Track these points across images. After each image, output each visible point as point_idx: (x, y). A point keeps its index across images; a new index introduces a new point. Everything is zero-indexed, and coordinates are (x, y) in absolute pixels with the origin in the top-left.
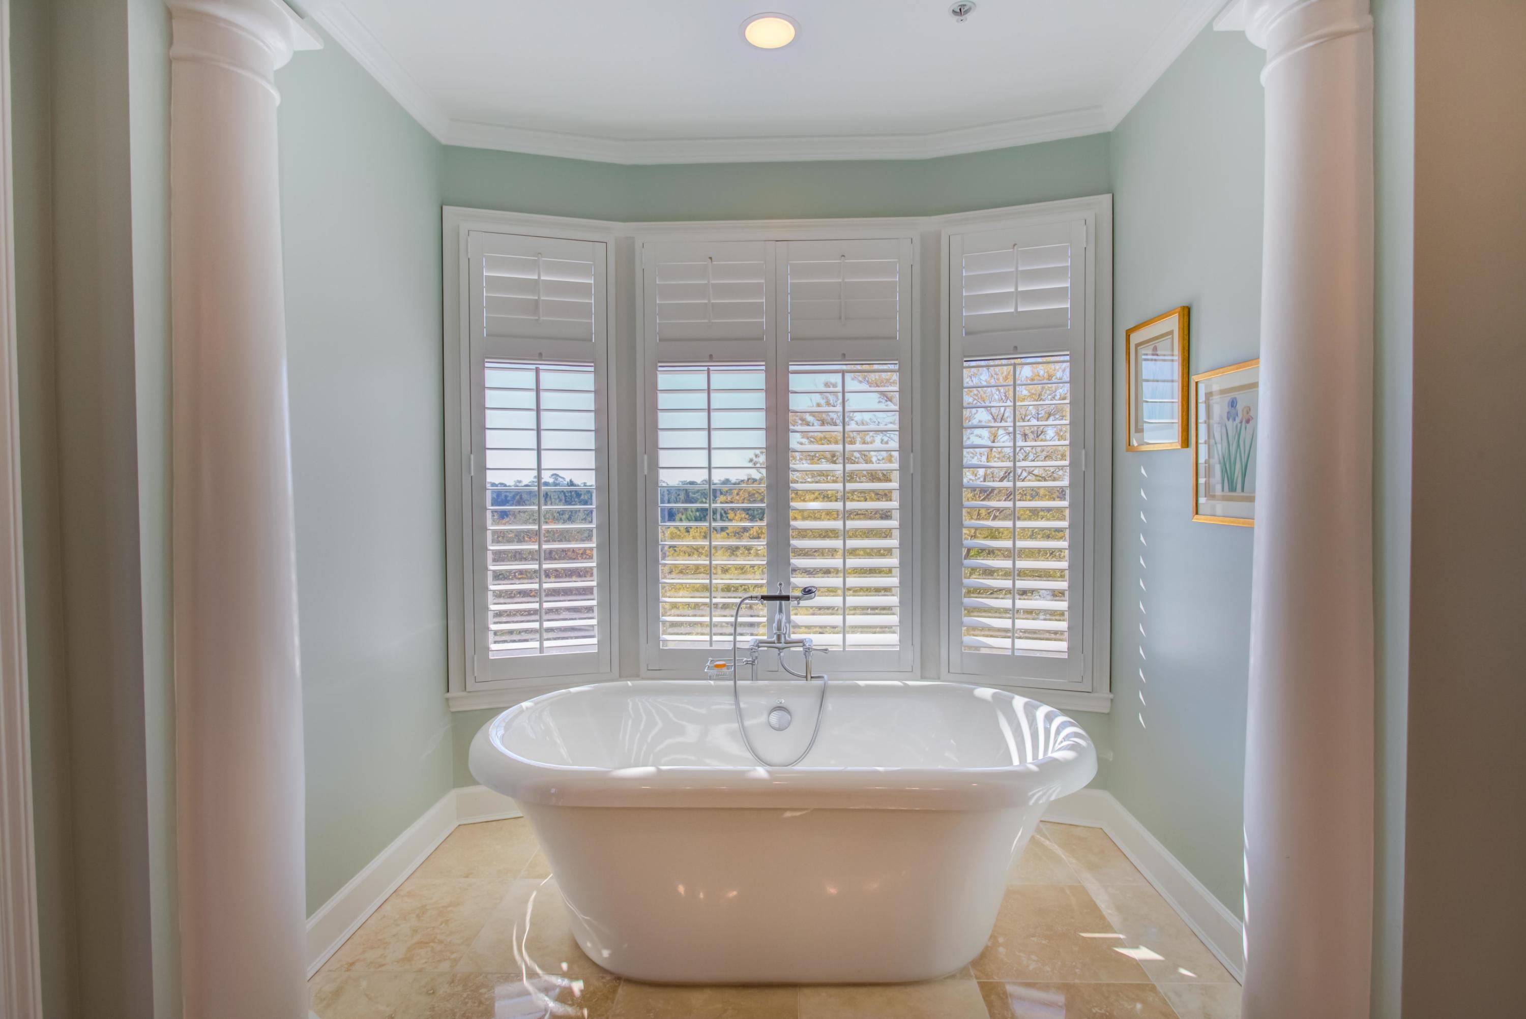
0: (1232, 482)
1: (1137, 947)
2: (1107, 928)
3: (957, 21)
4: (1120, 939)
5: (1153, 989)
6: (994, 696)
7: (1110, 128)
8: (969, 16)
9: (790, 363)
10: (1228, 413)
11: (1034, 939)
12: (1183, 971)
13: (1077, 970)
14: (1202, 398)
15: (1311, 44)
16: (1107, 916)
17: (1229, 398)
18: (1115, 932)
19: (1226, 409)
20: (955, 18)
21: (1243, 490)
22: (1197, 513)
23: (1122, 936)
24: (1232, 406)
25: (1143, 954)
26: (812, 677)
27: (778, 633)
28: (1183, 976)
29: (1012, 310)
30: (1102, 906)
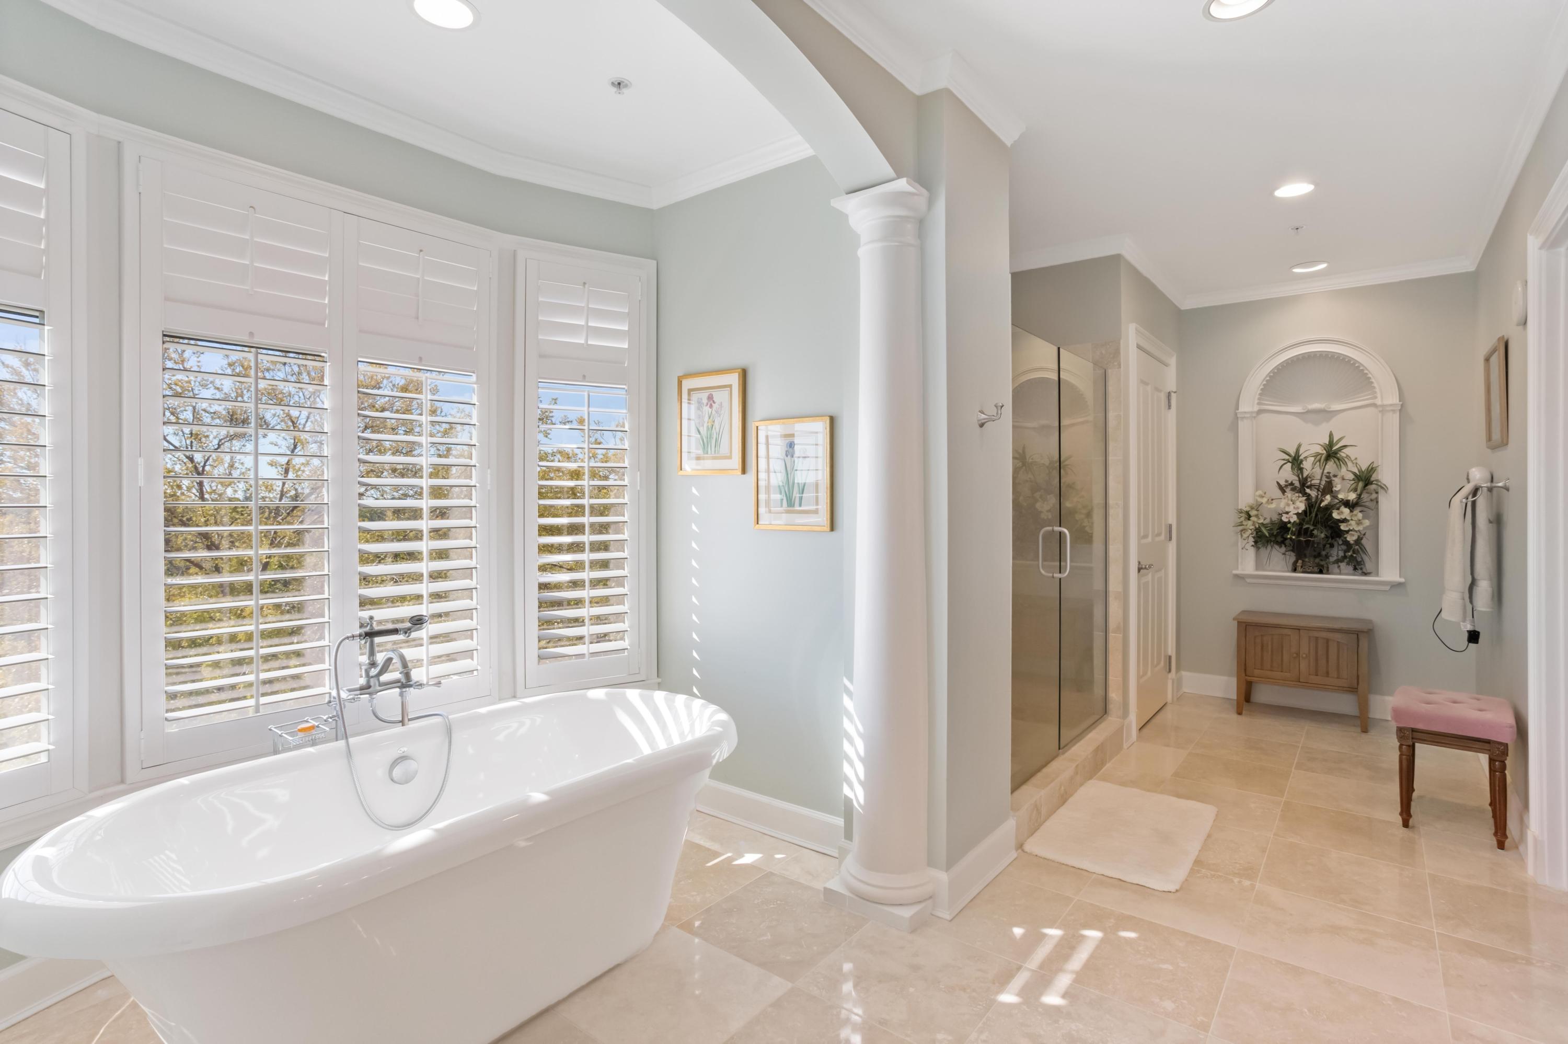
0: (791, 500)
1: (743, 856)
2: (716, 854)
3: (615, 92)
4: (729, 857)
5: (772, 874)
6: (607, 694)
7: (655, 206)
8: (624, 90)
9: (360, 359)
10: (786, 451)
11: (683, 882)
12: (778, 856)
13: (725, 887)
14: (762, 439)
15: (897, 244)
16: (710, 847)
17: (787, 441)
18: (723, 854)
19: (785, 449)
20: (614, 89)
21: (800, 505)
22: (758, 523)
23: (729, 855)
24: (790, 447)
25: (749, 858)
26: (409, 720)
27: (405, 671)
28: (779, 859)
29: (582, 342)
30: (702, 843)
